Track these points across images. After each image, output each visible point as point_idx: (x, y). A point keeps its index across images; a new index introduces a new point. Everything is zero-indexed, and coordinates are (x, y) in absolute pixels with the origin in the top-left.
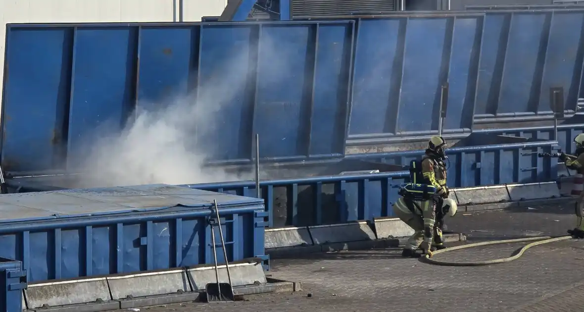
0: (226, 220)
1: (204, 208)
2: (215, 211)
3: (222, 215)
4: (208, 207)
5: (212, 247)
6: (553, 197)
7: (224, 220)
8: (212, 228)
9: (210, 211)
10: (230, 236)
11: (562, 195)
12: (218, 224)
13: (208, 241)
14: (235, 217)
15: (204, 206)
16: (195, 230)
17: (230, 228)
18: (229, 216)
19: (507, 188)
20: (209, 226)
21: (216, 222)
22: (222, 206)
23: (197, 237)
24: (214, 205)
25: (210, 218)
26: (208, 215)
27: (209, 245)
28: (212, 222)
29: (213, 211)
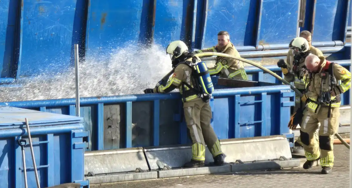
0: (40, 140)
1: (14, 127)
2: (26, 131)
3: (34, 136)
4: (19, 126)
5: (23, 171)
7: (37, 141)
8: (22, 149)
9: (20, 131)
10: (44, 159)
12: (29, 146)
13: (18, 165)
14: (50, 137)
15: (14, 125)
16: (4, 152)
17: (44, 149)
18: (43, 136)
20: (20, 147)
21: (28, 143)
22: (35, 125)
23: (6, 160)
24: (25, 123)
25: (20, 138)
26: (19, 136)
27: (20, 169)
28: (23, 143)
29: (24, 130)
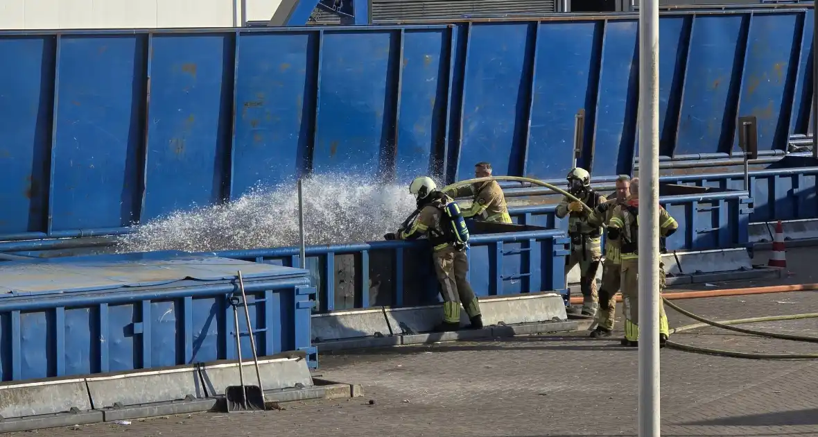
0: (256, 298)
1: (225, 282)
2: (239, 287)
3: (248, 292)
4: (230, 281)
5: (235, 336)
6: (742, 269)
7: (252, 299)
8: (234, 309)
9: (232, 287)
10: (261, 321)
11: (754, 267)
12: (243, 305)
13: (229, 328)
14: (269, 294)
15: (223, 279)
16: (212, 313)
17: (261, 308)
18: (260, 293)
19: (676, 256)
20: (231, 307)
21: (241, 301)
22: (249, 280)
23: (214, 322)
24: (237, 277)
25: (232, 296)
26: (230, 292)
27: (231, 333)
28: (235, 302)
29: (236, 286)
